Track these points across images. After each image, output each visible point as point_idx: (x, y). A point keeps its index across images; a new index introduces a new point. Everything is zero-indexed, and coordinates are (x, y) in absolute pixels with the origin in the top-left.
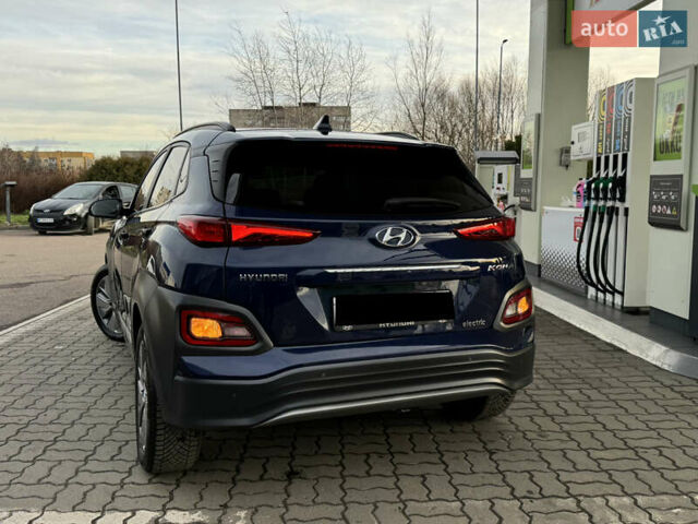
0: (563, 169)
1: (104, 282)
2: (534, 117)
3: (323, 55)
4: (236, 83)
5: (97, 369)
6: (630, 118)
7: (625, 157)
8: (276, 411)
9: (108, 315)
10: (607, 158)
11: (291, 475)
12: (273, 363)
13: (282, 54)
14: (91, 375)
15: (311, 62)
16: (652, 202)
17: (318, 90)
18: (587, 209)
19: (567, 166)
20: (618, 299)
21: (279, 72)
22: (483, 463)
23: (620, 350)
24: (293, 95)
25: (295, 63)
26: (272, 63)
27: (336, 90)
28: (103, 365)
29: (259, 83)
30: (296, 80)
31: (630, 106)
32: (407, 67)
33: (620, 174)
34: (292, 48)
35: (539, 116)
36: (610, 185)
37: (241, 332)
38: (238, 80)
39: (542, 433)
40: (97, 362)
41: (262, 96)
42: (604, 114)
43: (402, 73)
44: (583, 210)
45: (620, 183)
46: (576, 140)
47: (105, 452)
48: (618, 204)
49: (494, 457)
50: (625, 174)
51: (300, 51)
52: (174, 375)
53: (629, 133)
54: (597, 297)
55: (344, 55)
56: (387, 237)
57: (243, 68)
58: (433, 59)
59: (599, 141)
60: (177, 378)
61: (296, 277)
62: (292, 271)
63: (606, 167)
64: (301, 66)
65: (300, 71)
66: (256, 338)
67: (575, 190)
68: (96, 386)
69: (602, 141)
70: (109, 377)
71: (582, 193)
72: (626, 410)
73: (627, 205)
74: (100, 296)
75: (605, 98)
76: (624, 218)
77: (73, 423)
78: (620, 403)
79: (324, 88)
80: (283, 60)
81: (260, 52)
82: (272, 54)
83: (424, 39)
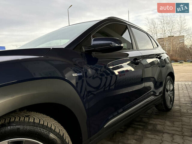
3: (172, 21)
13: (159, 23)
15: (168, 24)
17: (170, 31)
21: (159, 28)
25: (163, 25)
27: (176, 30)
29: (153, 31)
30: (163, 28)
34: (162, 21)
41: (154, 35)
51: (165, 21)
55: (179, 20)
57: (148, 28)
64: (165, 25)
65: (165, 27)
79: (172, 30)
80: (160, 25)
81: (153, 23)
82: (156, 24)
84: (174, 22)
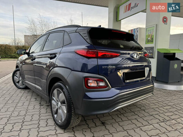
9: (18, 82)
13: (38, 23)
15: (45, 25)
25: (42, 25)
26: (36, 25)
29: (33, 29)
30: (42, 29)
31: (137, 33)
34: (41, 22)
41: (34, 32)
51: (43, 23)
53: (137, 39)
64: (43, 25)
65: (43, 27)
74: (15, 77)
80: (39, 24)
81: (33, 22)
82: (36, 23)
83: (71, 22)
84: (49, 24)
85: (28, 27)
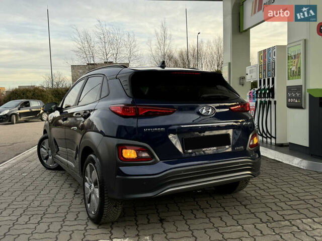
0: (241, 86)
1: (44, 143)
2: (227, 64)
3: (116, 40)
4: (76, 53)
5: (48, 183)
6: (274, 62)
7: (273, 79)
8: (163, 189)
9: (47, 158)
10: (264, 80)
11: (162, 221)
12: (161, 168)
13: (97, 40)
14: (46, 185)
15: (111, 43)
16: (288, 98)
17: (115, 56)
18: (257, 102)
19: (243, 85)
20: (273, 141)
21: (96, 48)
22: (243, 210)
23: (279, 162)
24: (104, 58)
25: (104, 43)
26: (93, 44)
27: (123, 56)
28: (50, 181)
29: (87, 53)
30: (104, 51)
31: (274, 57)
32: (156, 45)
33: (271, 86)
34: (102, 36)
35: (230, 64)
36: (268, 91)
37: (145, 155)
38: (78, 52)
39: (263, 197)
40: (47, 179)
41: (89, 58)
42: (262, 61)
43: (154, 47)
44: (255, 103)
45: (272, 91)
46: (248, 73)
47: (71, 217)
48: (271, 99)
49: (246, 207)
50: (274, 86)
51: (106, 39)
52: (116, 176)
53: (274, 69)
54: (263, 140)
55: (126, 39)
56: (204, 111)
57: (79, 46)
58: (167, 42)
59: (260, 73)
60: (118, 177)
61: (169, 130)
62: (166, 127)
63: (264, 84)
64: (107, 45)
65: (106, 47)
66: (152, 157)
67: (248, 95)
68: (52, 189)
69: (261, 73)
70: (56, 185)
71: (252, 96)
72: (293, 185)
73: (275, 99)
74: (42, 149)
75: (262, 54)
76: (274, 105)
77: (49, 206)
78: (289, 182)
79: (118, 55)
80: (98, 42)
81: (87, 38)
82: (92, 40)
83: (163, 33)
84: (120, 40)
85: (78, 50)
